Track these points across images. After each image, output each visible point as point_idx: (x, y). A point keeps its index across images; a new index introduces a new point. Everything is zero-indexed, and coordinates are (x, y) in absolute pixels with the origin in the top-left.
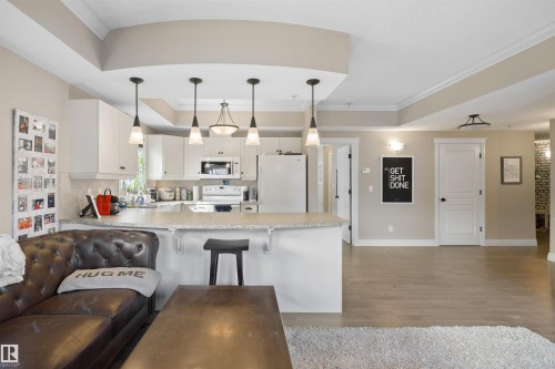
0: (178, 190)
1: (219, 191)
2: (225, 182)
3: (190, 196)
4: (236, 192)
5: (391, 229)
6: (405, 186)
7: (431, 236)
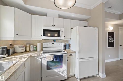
0: (28, 45)
1: (52, 45)
2: (54, 41)
3: (35, 49)
4: (60, 46)
5: (110, 56)
6: (113, 41)
7: (118, 57)
